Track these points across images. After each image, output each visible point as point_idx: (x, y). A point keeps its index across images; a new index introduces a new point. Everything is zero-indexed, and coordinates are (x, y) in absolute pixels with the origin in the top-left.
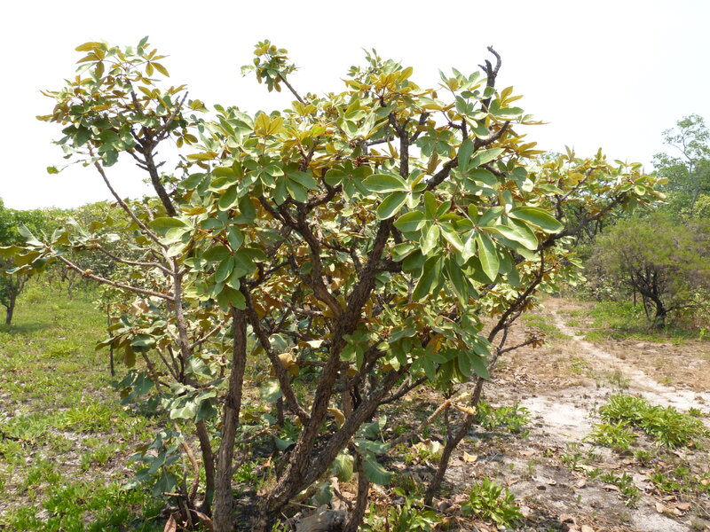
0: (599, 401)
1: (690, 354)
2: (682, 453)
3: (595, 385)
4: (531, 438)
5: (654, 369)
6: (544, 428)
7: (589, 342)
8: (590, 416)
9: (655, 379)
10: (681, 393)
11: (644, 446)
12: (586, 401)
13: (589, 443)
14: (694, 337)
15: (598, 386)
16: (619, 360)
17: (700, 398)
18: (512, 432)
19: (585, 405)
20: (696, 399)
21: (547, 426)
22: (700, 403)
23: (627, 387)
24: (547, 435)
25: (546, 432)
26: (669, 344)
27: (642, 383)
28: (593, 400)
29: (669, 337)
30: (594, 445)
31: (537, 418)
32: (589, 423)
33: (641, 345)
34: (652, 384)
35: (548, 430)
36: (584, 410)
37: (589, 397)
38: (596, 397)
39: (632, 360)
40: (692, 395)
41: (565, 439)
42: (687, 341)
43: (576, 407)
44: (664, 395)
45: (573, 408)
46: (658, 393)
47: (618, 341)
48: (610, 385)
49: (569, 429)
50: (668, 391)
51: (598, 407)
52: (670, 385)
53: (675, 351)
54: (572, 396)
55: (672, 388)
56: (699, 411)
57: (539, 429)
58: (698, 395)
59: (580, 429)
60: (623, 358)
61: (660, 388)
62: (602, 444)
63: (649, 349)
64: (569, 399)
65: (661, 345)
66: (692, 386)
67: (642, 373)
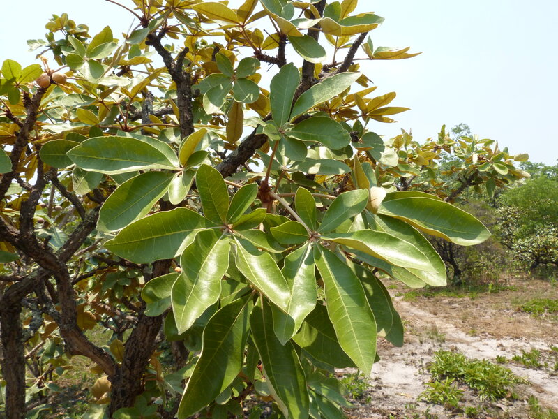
0: (424, 357)
1: (484, 306)
2: (503, 404)
3: (418, 341)
4: (373, 402)
5: (461, 321)
6: (383, 390)
7: (407, 301)
8: (420, 373)
9: (463, 331)
10: (485, 341)
11: (471, 401)
12: (413, 358)
13: (423, 401)
14: (484, 292)
15: (421, 343)
16: (432, 316)
17: (501, 345)
18: (356, 398)
19: (413, 362)
20: (498, 347)
21: (385, 387)
22: (502, 350)
23: (443, 341)
24: (387, 397)
25: (385, 393)
26: (467, 298)
27: (454, 335)
28: (419, 357)
29: (466, 292)
30: (428, 403)
31: (376, 379)
32: (420, 380)
33: (446, 301)
34: (462, 335)
35: (387, 392)
36: (414, 367)
37: (416, 354)
38: (421, 353)
39: (442, 315)
40: (494, 342)
41: (402, 400)
42: (480, 295)
43: (407, 364)
44: (473, 345)
45: (404, 366)
46: (468, 343)
47: (429, 298)
48: (430, 341)
49: (404, 388)
50: (475, 341)
51: (424, 362)
52: (476, 336)
53: (473, 304)
54: (402, 354)
55: (478, 338)
56: (504, 358)
57: (379, 391)
58: (499, 342)
59: (413, 387)
60: (435, 314)
61: (469, 338)
62: (434, 402)
63: (453, 303)
64: (400, 357)
65: (461, 299)
66: (493, 335)
67: (452, 325)
